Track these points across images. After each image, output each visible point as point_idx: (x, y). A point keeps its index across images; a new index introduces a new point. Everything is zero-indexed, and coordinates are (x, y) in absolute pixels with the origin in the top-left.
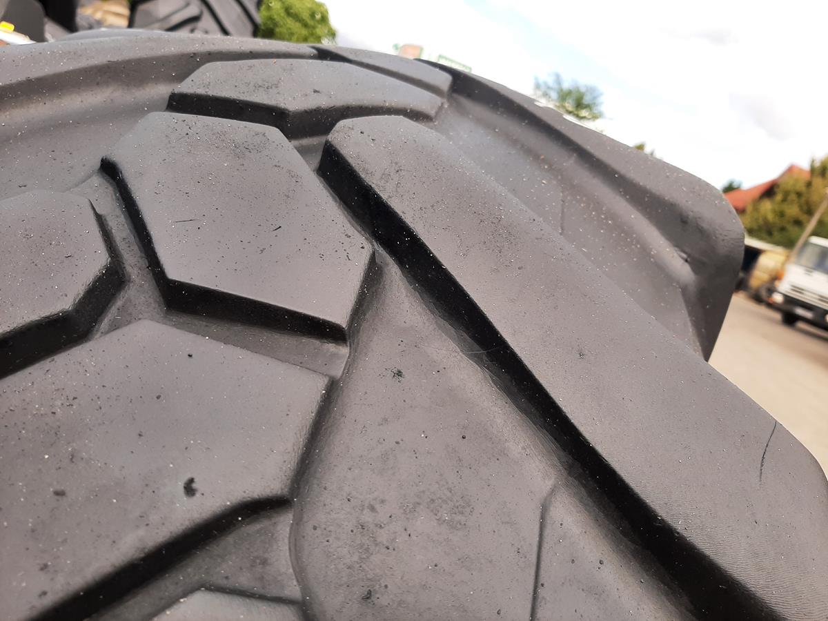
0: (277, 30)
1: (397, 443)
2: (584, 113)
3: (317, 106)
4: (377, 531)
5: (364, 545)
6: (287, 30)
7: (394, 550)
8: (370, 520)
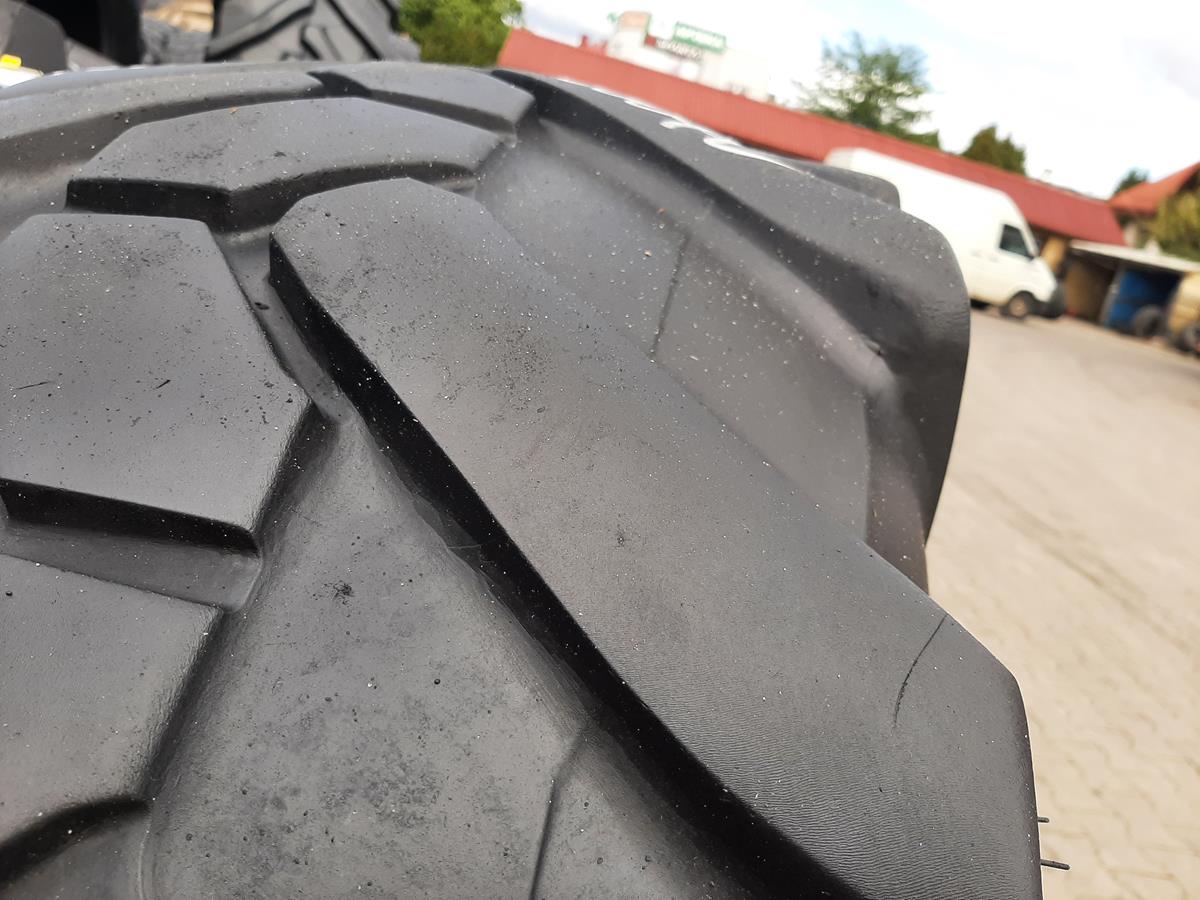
0: (437, 11)
1: (328, 700)
2: (899, 88)
3: (273, 178)
4: (282, 837)
5: (262, 859)
6: (452, 10)
7: (306, 864)
8: (273, 821)
